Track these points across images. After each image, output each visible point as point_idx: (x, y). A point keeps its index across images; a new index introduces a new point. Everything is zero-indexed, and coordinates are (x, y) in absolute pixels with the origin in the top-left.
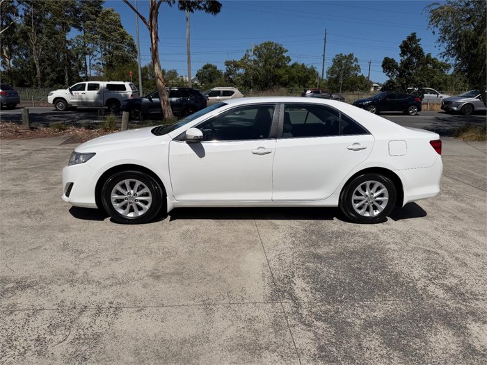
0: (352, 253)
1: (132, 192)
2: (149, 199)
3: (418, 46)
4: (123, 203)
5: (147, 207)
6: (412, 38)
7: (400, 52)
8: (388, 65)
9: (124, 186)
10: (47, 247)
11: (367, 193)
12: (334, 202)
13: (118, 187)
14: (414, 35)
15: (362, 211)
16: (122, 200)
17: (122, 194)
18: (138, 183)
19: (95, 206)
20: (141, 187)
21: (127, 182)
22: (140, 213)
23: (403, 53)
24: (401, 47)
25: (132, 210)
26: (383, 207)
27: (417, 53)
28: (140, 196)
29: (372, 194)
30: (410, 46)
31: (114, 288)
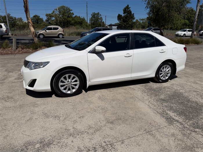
0: (173, 96)
1: (69, 80)
2: (78, 83)
3: (130, 10)
4: (65, 87)
5: (77, 87)
6: (128, 7)
7: (123, 12)
8: (119, 17)
9: (65, 78)
10: (36, 117)
11: (164, 70)
12: (153, 75)
13: (62, 79)
14: (128, 5)
15: (162, 77)
16: (64, 85)
17: (64, 82)
18: (73, 76)
19: (50, 90)
20: (74, 78)
21: (67, 75)
22: (74, 90)
23: (124, 13)
24: (123, 10)
25: (69, 90)
26: (169, 75)
27: (130, 12)
28: (74, 82)
29: (166, 70)
30: (127, 10)
31: (98, 133)
